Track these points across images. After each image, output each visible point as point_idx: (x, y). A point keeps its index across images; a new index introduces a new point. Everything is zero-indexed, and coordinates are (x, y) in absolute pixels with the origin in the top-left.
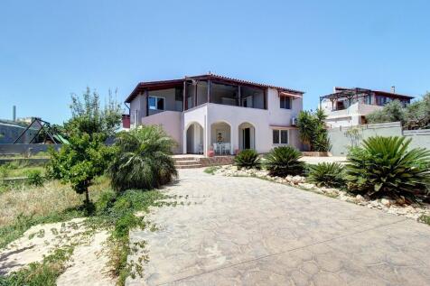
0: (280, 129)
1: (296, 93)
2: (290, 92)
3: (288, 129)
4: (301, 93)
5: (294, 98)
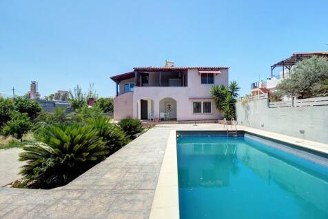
0: (202, 101)
2: (212, 69)
3: (211, 101)
4: (226, 69)
5: (217, 74)
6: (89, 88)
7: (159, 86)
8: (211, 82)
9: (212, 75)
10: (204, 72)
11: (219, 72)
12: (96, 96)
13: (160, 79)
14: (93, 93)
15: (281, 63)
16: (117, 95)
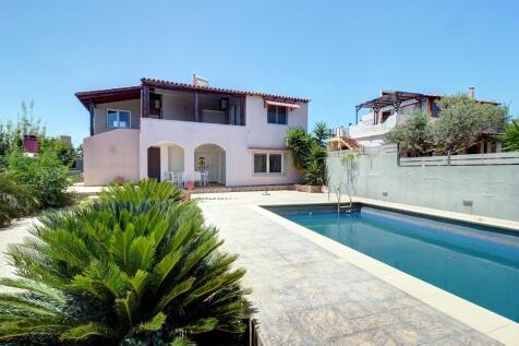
0: (268, 153)
1: (295, 101)
2: (285, 100)
3: (282, 153)
4: (306, 102)
5: (292, 109)
6: (21, 111)
7: (195, 120)
8: (283, 121)
9: (283, 110)
10: (274, 103)
11: (296, 106)
12: (40, 132)
13: (196, 107)
14: (34, 123)
15: (371, 102)
16: (92, 134)
